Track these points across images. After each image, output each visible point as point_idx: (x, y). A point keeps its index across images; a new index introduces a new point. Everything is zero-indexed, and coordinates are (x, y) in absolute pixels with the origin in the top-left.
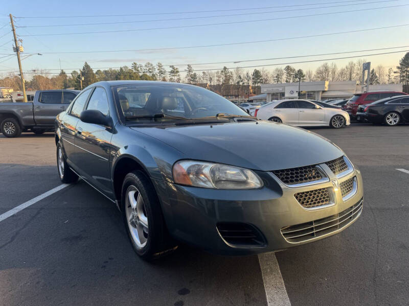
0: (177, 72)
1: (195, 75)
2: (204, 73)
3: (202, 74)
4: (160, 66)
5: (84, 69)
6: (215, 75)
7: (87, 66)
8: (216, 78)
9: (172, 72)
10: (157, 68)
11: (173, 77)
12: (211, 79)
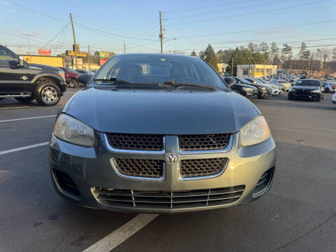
0: (290, 50)
1: (308, 52)
2: (318, 50)
3: (316, 51)
4: (274, 44)
5: (207, 49)
6: (332, 52)
7: (210, 47)
8: (331, 55)
9: (285, 50)
10: (270, 46)
11: (285, 55)
12: (325, 56)
